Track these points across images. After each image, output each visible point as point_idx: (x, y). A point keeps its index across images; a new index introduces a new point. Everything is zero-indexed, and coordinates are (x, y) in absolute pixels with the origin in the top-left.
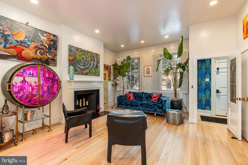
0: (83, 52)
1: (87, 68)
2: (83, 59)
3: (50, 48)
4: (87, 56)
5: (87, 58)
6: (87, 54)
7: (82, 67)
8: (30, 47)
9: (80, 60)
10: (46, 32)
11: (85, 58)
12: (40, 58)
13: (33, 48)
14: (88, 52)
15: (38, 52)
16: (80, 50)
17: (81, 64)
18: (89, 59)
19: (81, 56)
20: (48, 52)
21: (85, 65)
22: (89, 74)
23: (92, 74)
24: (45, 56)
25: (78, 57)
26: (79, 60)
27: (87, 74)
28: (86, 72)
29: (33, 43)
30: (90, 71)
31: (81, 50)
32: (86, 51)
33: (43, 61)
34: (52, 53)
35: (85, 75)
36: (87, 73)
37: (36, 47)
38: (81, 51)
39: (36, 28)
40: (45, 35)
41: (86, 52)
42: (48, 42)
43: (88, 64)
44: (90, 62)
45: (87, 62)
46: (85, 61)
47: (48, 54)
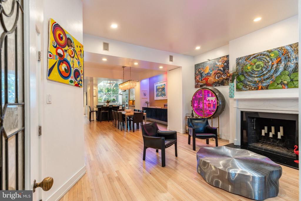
0: (259, 57)
1: (267, 79)
2: (258, 67)
3: (224, 70)
4: (268, 59)
5: (268, 62)
6: (266, 56)
7: (256, 79)
8: (212, 75)
9: (253, 70)
10: (220, 58)
11: (262, 65)
12: (217, 81)
13: (213, 75)
14: (270, 52)
15: (216, 76)
16: (252, 57)
17: (253, 75)
18: (272, 62)
19: (255, 64)
20: (223, 74)
21: (262, 74)
22: (271, 88)
23: (280, 86)
24: (221, 78)
25: (249, 68)
26: (250, 70)
27: (267, 88)
28: (264, 84)
29: (213, 71)
30: (274, 81)
31: (255, 55)
32: (265, 53)
33: (220, 82)
34: (226, 73)
35: (262, 89)
36: (268, 86)
37: (215, 73)
38: (255, 57)
39: (214, 59)
40: (220, 60)
41: (264, 55)
42: (223, 65)
43: (269, 71)
44: (275, 66)
45: (266, 69)
46: (262, 69)
47: (223, 76)
